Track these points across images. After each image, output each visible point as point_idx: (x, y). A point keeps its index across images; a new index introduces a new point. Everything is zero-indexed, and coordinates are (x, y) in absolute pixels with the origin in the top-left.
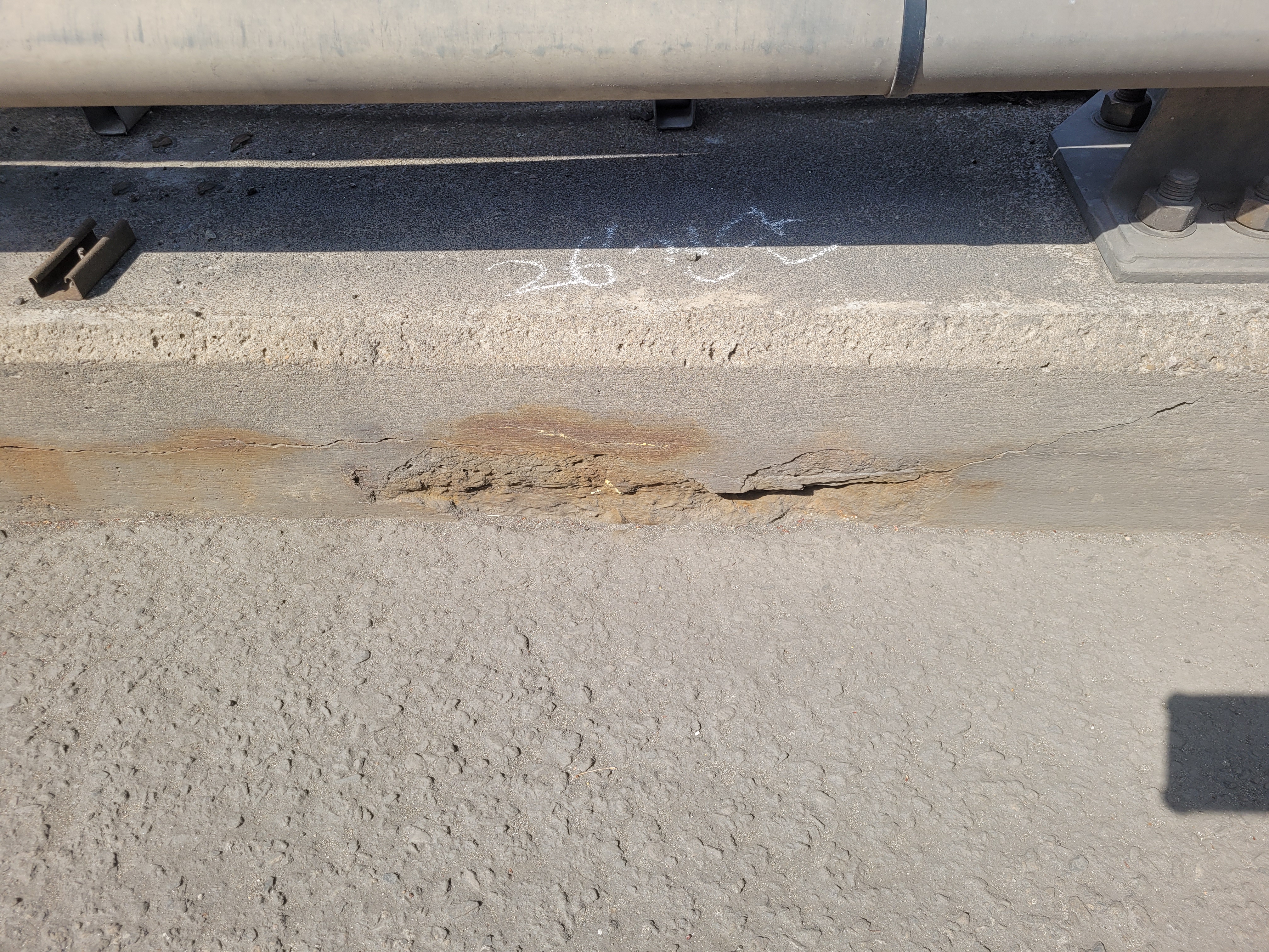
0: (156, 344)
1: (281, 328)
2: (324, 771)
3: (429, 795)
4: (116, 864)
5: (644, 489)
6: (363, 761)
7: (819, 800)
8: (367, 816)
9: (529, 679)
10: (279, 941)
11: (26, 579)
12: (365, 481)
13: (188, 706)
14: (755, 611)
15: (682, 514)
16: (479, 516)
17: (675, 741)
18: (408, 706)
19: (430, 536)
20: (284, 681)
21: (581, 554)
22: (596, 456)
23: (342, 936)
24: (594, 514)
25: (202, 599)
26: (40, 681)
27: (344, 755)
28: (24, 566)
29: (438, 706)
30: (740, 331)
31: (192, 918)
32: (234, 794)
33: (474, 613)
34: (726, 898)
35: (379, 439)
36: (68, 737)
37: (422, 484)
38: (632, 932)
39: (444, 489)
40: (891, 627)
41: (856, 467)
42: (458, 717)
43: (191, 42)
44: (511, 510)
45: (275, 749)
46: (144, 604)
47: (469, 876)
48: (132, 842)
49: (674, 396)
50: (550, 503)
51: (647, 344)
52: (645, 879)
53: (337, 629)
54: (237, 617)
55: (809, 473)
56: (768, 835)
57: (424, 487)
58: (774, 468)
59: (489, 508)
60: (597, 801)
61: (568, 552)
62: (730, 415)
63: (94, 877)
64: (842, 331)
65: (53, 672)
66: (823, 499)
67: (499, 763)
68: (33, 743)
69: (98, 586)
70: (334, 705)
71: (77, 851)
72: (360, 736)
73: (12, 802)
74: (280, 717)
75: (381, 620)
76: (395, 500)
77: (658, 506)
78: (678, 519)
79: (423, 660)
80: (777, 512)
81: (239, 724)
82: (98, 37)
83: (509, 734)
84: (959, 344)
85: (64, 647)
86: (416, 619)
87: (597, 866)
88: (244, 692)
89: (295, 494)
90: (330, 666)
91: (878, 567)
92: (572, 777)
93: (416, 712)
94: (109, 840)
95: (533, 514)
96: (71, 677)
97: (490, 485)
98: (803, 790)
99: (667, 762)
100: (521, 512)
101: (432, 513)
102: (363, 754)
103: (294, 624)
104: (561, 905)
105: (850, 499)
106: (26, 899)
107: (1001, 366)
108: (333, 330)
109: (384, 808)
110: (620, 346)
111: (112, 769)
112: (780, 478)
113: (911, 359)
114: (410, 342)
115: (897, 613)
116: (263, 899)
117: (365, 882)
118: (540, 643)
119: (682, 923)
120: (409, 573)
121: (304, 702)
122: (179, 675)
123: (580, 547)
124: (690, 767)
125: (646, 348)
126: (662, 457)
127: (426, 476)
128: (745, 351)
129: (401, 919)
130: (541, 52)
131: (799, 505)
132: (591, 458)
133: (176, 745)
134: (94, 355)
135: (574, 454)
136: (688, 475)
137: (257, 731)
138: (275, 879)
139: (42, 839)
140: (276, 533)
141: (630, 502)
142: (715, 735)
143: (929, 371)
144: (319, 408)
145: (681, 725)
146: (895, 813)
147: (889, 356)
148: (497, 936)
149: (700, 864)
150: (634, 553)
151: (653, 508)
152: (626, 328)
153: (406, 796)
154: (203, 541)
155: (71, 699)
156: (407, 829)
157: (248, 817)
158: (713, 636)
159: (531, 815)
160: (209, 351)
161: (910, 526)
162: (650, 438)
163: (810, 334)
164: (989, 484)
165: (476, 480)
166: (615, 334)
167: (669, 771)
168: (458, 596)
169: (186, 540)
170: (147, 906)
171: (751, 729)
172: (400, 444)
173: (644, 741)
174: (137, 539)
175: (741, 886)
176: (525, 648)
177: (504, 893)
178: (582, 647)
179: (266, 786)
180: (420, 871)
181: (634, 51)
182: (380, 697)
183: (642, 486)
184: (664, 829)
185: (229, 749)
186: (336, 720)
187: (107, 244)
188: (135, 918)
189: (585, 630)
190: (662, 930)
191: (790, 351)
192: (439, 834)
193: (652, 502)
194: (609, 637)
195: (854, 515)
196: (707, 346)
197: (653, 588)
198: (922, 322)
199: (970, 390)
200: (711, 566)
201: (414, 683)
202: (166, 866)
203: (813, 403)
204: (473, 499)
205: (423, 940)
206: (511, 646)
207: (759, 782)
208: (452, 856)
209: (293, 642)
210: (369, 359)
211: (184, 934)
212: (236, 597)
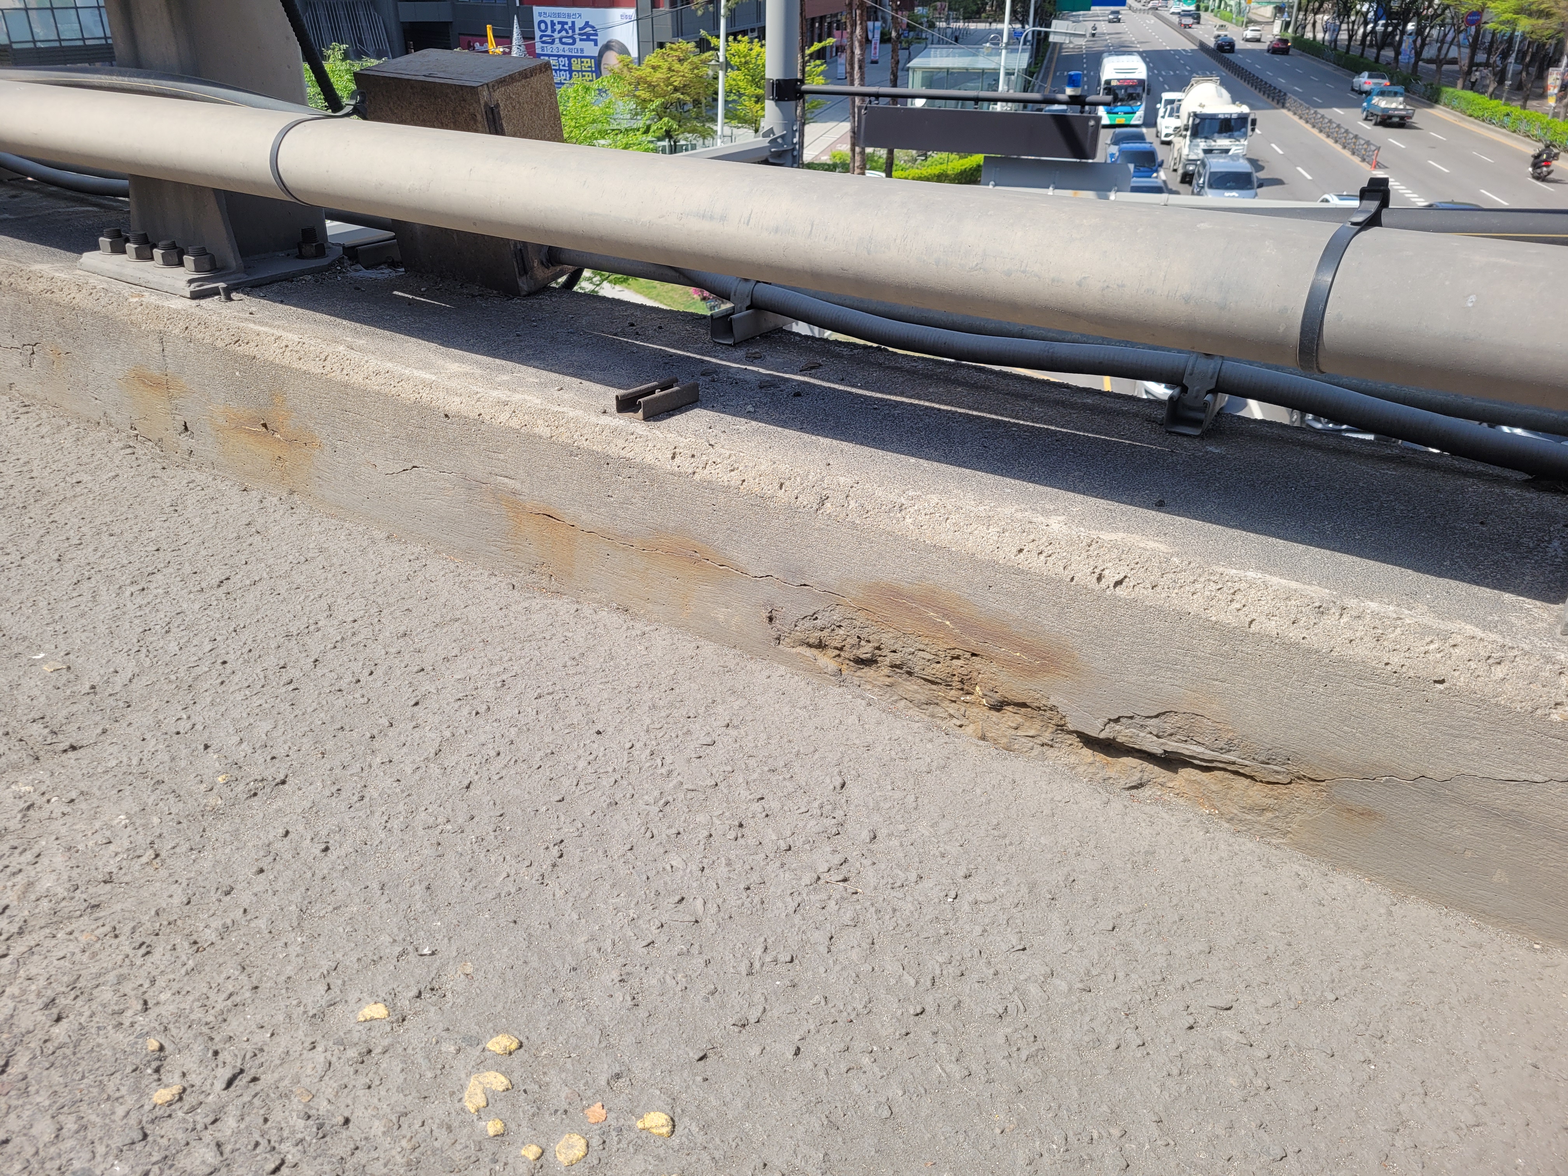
0: (673, 458)
1: (763, 468)
2: (636, 796)
3: (702, 843)
4: (468, 787)
5: (1010, 708)
6: (667, 803)
7: (1033, 989)
8: (649, 834)
9: (828, 808)
10: (543, 876)
11: (511, 614)
12: (777, 623)
13: (568, 721)
14: (1065, 842)
15: (1040, 749)
16: (858, 691)
17: (926, 896)
18: (722, 786)
19: (809, 689)
20: (642, 734)
21: (929, 746)
22: (973, 655)
23: (587, 893)
24: (959, 723)
25: (617, 666)
26: (485, 671)
27: (656, 793)
28: (514, 608)
29: (745, 794)
30: (1133, 565)
31: (496, 837)
32: (567, 783)
33: (812, 749)
34: (899, 1012)
35: (799, 583)
36: (482, 709)
37: (821, 641)
38: (804, 997)
39: (837, 652)
40: (1197, 905)
41: (1222, 745)
42: (757, 807)
43: (777, 230)
44: (888, 695)
45: (610, 769)
46: (576, 655)
47: (699, 903)
48: (485, 781)
49: (1055, 611)
50: (923, 699)
51: (1044, 554)
52: (838, 968)
53: (700, 720)
54: (634, 685)
55: (1173, 738)
56: (968, 991)
57: (821, 646)
58: (1137, 720)
59: (869, 687)
60: (832, 903)
61: (917, 740)
62: (1103, 646)
63: (450, 788)
64: (1232, 591)
65: (495, 670)
66: (1186, 780)
67: (769, 847)
68: (459, 703)
69: (554, 635)
70: (668, 761)
71: (449, 770)
72: (675, 788)
73: (427, 728)
74: (626, 753)
75: (736, 727)
76: (794, 650)
77: (1019, 733)
78: (1035, 752)
79: (752, 762)
80: (1135, 779)
81: (595, 746)
82: (723, 218)
83: (789, 833)
84: (1349, 634)
85: (511, 660)
86: (763, 736)
87: (803, 944)
88: (610, 730)
89: (721, 617)
90: (680, 739)
91: (1215, 858)
92: (822, 882)
93: (725, 791)
94: (472, 772)
95: (906, 707)
96: (504, 677)
97: (876, 662)
98: (1022, 977)
99: (910, 905)
100: (896, 701)
101: (821, 672)
102: (670, 799)
103: (671, 705)
104: (759, 951)
105: (1214, 788)
106: (403, 782)
107: (1389, 668)
108: (798, 479)
109: (664, 836)
110: (1021, 551)
111: (498, 735)
112: (1142, 734)
113: (1294, 634)
114: (851, 502)
115: (1212, 899)
116: (547, 848)
117: (622, 870)
118: (854, 790)
119: (850, 1009)
120: (777, 706)
121: (648, 752)
122: (574, 702)
123: (931, 741)
124: (928, 917)
125: (1042, 557)
126: (1031, 672)
127: (826, 633)
128: (1132, 584)
129: (634, 903)
130: (1009, 273)
131: (1160, 780)
132: (968, 655)
133: (546, 740)
134: (630, 455)
135: (954, 646)
136: (1052, 701)
137: (605, 755)
138: (562, 841)
139: (432, 755)
140: (694, 645)
141: (994, 719)
142: (966, 908)
143: (1309, 651)
144: (764, 541)
145: (939, 887)
146: (1103, 1031)
147: (1271, 626)
148: (696, 946)
149: (892, 981)
150: (978, 763)
151: (1014, 732)
152: (1032, 537)
153: (685, 837)
154: (639, 633)
155: (497, 689)
156: (672, 855)
157: (568, 799)
158: (1011, 844)
159: (772, 889)
160: (706, 471)
161: (1274, 841)
162: (1025, 649)
163: (1198, 586)
164: (1368, 814)
165: (865, 651)
166: (1020, 539)
167: (907, 913)
168: (806, 735)
169: (628, 628)
170: (472, 818)
171: (1002, 918)
172: (814, 594)
173: (899, 884)
174: (595, 618)
175: (919, 1011)
176: (838, 787)
177: (719, 924)
178: (887, 805)
179: (591, 788)
180: (666, 883)
181: (1079, 284)
182: (704, 771)
183: (1009, 704)
184: (877, 946)
185: (579, 757)
186: (664, 771)
187: (677, 392)
188: (460, 821)
189: (898, 794)
190: (830, 1005)
191: (1174, 595)
192: (694, 867)
193: (1014, 725)
194: (915, 809)
195: (1215, 808)
196: (1098, 571)
197: (978, 791)
198: (1317, 604)
199: (1352, 687)
200: (1043, 796)
201: (736, 774)
202: (498, 802)
203: (1186, 655)
204: (859, 673)
205: (641, 922)
206: (828, 780)
207: (984, 956)
208: (695, 885)
209: (663, 714)
210: (815, 506)
211: (485, 843)
212: (640, 674)
